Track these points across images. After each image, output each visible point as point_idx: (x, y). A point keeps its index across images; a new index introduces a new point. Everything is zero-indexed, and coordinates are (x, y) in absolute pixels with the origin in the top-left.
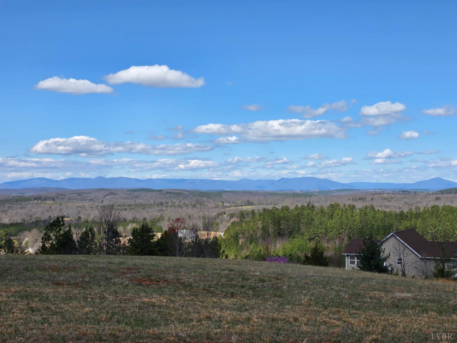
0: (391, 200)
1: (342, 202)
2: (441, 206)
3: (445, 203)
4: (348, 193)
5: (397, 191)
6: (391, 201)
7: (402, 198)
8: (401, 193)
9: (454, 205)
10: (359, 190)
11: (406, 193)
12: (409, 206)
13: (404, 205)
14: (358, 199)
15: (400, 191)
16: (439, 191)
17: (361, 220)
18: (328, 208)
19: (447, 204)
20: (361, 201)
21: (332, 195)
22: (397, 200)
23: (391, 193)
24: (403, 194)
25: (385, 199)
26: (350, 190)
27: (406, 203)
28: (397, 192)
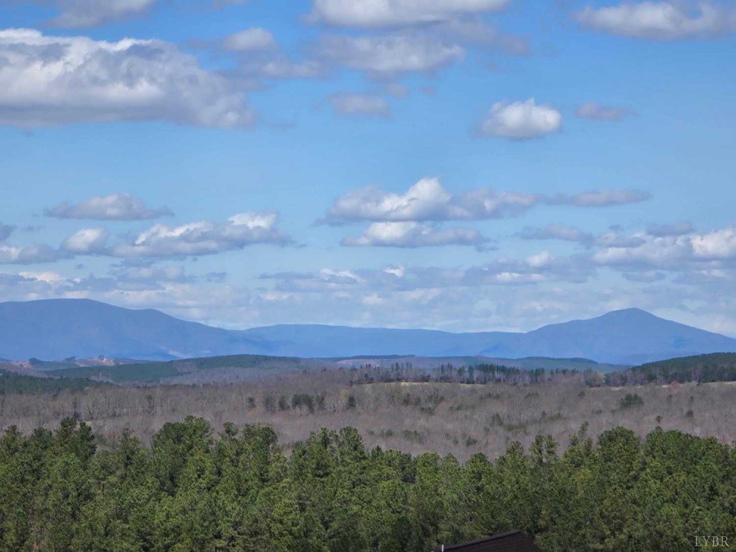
0: (431, 405)
1: (217, 415)
2: (644, 437)
3: (659, 419)
4: (245, 373)
5: (457, 365)
6: (431, 412)
7: (481, 398)
8: (476, 374)
9: (697, 432)
10: (295, 360)
11: (497, 375)
12: (510, 434)
13: (487, 431)
14: (289, 402)
15: (471, 369)
16: (634, 369)
17: (300, 498)
18: (159, 440)
19: (667, 426)
20: (305, 409)
21: (175, 381)
22: (459, 408)
23: (433, 376)
24: (484, 383)
25: (406, 402)
26: (256, 361)
27: (497, 419)
28: (460, 372)
